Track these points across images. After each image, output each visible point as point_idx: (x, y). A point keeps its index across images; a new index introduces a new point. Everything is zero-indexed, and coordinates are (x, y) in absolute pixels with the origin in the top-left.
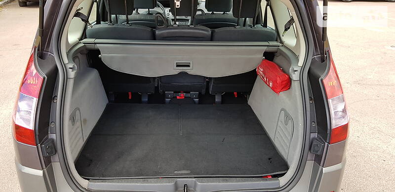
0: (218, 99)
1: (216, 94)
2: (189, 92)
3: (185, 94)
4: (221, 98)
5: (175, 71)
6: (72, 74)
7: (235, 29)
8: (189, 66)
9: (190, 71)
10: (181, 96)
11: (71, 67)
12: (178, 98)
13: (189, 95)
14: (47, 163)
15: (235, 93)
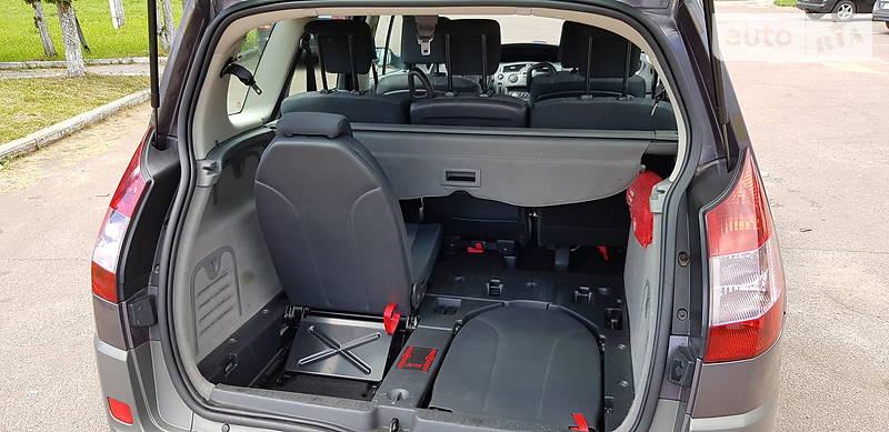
0: (561, 261)
1: (558, 247)
2: (495, 241)
3: (484, 243)
4: (567, 258)
5: (445, 189)
6: (206, 179)
7: (580, 102)
8: (473, 179)
9: (476, 190)
10: (477, 248)
11: (208, 165)
12: (470, 250)
13: (493, 246)
14: (138, 338)
15: (603, 249)
